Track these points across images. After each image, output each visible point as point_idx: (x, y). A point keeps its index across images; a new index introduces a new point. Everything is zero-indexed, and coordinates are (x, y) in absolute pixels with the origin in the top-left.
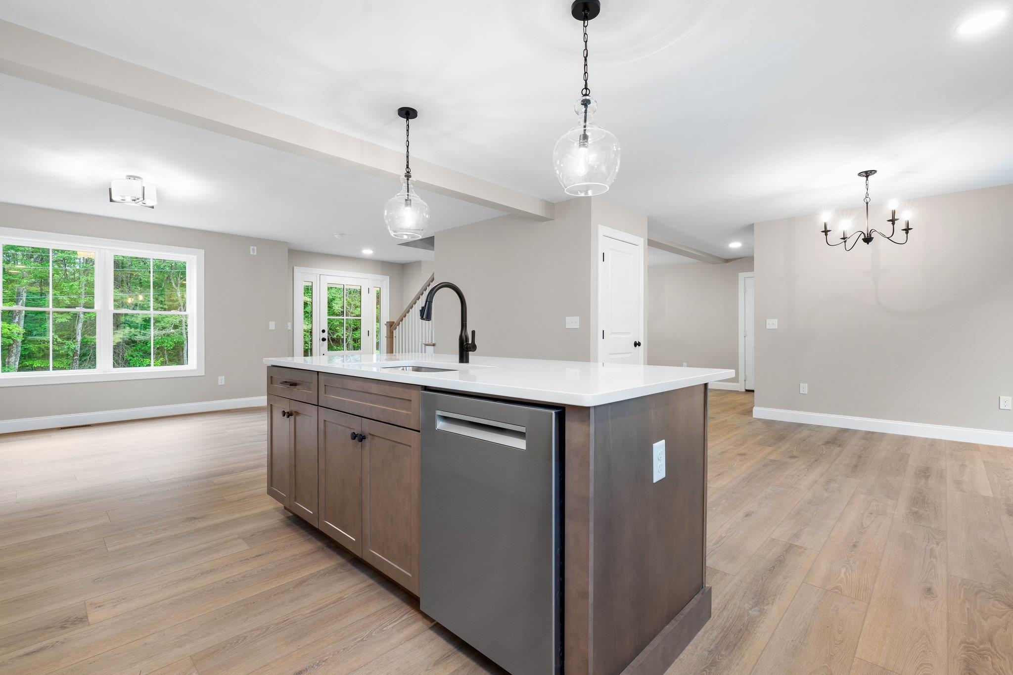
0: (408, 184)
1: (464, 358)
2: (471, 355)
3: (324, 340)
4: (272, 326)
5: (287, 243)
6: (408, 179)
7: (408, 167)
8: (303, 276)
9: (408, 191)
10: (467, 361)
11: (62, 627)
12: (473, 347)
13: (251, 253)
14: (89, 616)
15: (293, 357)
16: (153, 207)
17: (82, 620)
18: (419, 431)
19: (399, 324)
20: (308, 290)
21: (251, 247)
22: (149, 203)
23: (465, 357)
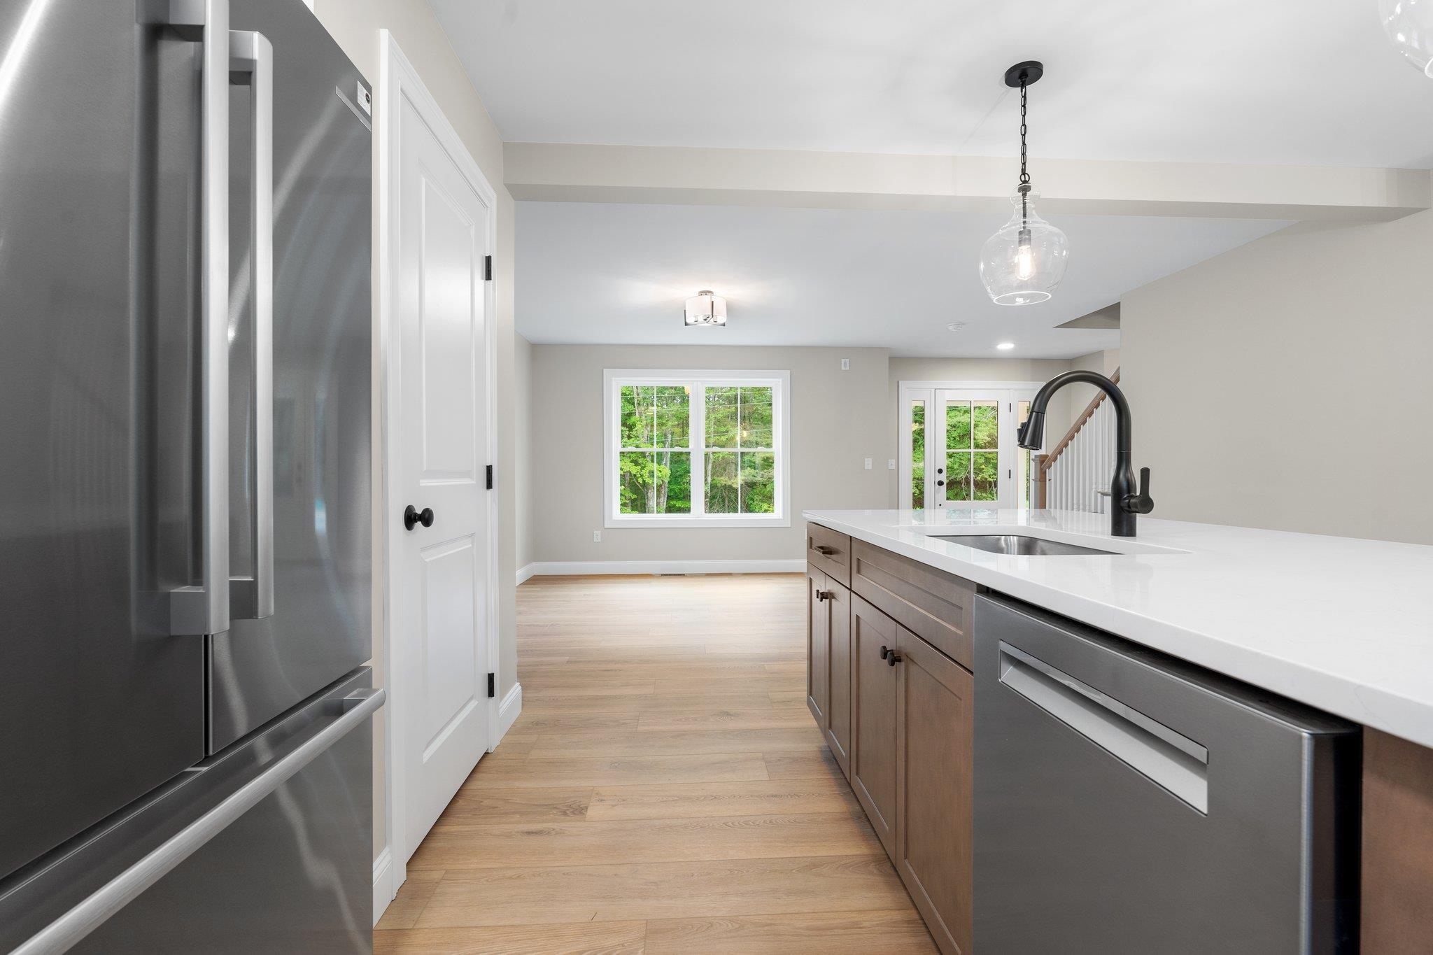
0: (1024, 204)
1: (1123, 524)
2: (1142, 521)
3: (940, 483)
4: (868, 464)
5: (887, 348)
6: (1024, 195)
7: (1024, 173)
8: (913, 393)
9: (1025, 215)
10: (1131, 532)
11: (565, 813)
12: (1146, 504)
13: (843, 368)
14: (589, 808)
15: (898, 509)
16: (724, 325)
17: (580, 811)
18: (972, 673)
19: (1055, 460)
20: (919, 416)
21: (843, 360)
22: (722, 319)
23: (1125, 523)
